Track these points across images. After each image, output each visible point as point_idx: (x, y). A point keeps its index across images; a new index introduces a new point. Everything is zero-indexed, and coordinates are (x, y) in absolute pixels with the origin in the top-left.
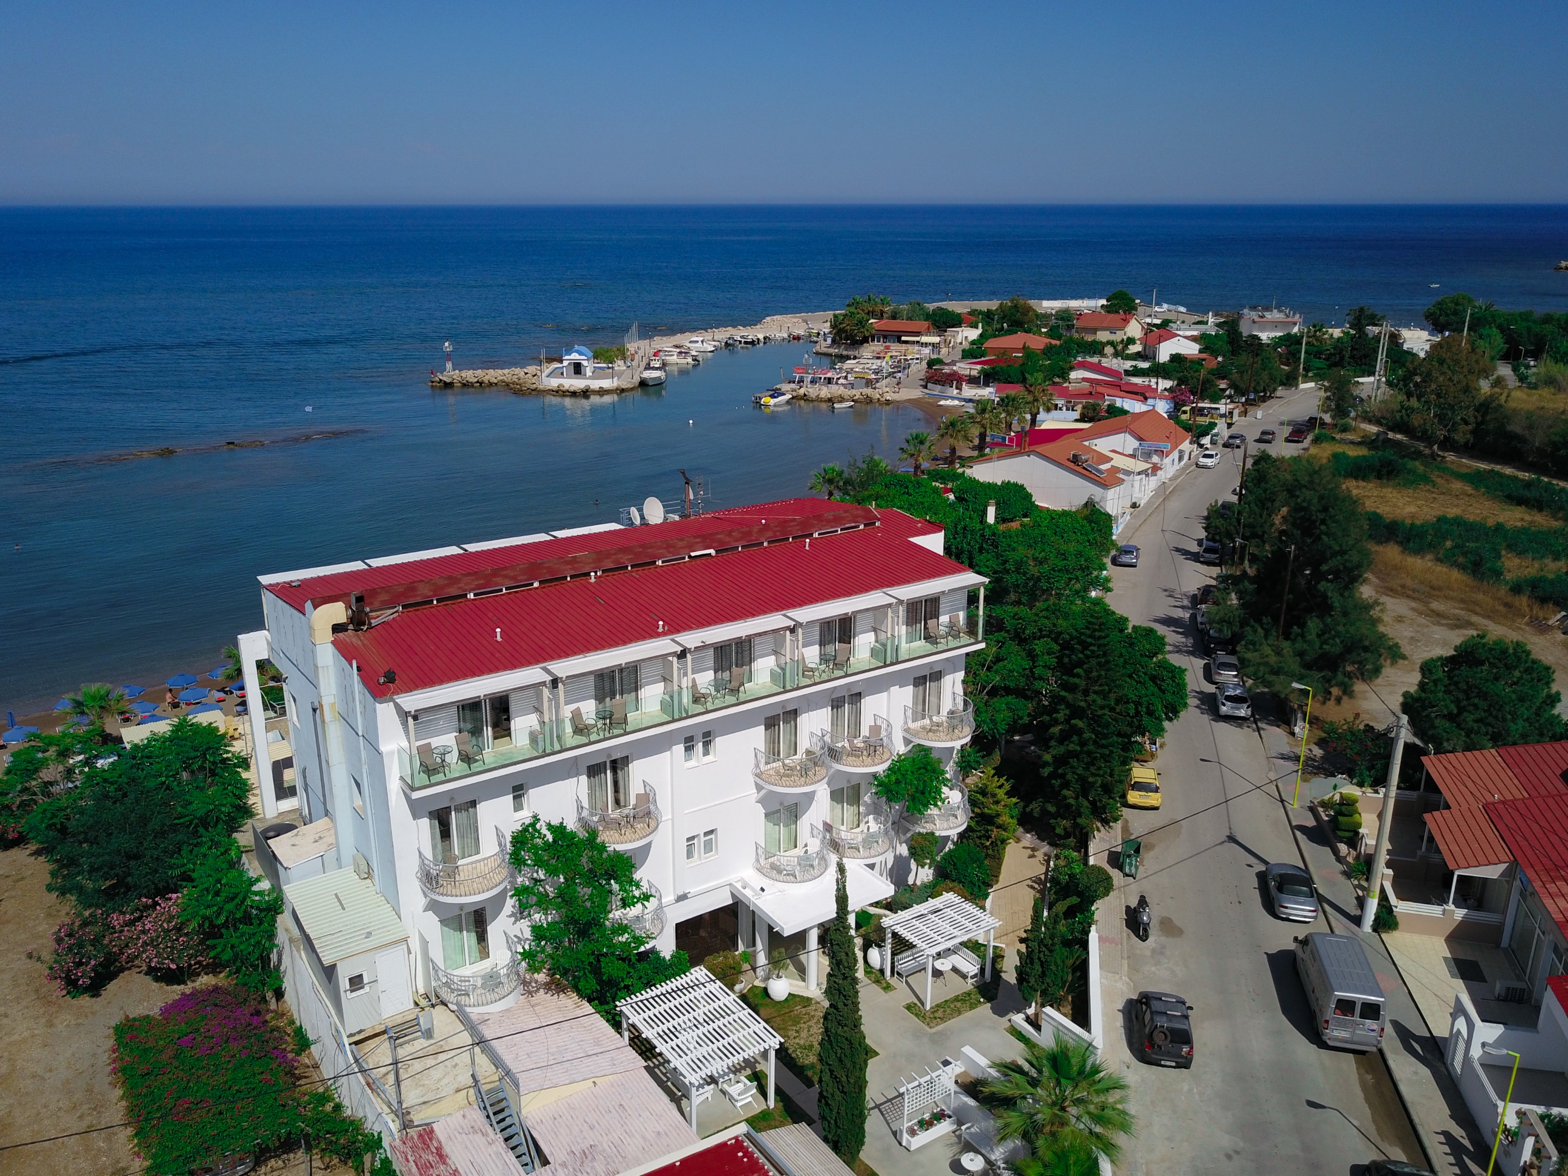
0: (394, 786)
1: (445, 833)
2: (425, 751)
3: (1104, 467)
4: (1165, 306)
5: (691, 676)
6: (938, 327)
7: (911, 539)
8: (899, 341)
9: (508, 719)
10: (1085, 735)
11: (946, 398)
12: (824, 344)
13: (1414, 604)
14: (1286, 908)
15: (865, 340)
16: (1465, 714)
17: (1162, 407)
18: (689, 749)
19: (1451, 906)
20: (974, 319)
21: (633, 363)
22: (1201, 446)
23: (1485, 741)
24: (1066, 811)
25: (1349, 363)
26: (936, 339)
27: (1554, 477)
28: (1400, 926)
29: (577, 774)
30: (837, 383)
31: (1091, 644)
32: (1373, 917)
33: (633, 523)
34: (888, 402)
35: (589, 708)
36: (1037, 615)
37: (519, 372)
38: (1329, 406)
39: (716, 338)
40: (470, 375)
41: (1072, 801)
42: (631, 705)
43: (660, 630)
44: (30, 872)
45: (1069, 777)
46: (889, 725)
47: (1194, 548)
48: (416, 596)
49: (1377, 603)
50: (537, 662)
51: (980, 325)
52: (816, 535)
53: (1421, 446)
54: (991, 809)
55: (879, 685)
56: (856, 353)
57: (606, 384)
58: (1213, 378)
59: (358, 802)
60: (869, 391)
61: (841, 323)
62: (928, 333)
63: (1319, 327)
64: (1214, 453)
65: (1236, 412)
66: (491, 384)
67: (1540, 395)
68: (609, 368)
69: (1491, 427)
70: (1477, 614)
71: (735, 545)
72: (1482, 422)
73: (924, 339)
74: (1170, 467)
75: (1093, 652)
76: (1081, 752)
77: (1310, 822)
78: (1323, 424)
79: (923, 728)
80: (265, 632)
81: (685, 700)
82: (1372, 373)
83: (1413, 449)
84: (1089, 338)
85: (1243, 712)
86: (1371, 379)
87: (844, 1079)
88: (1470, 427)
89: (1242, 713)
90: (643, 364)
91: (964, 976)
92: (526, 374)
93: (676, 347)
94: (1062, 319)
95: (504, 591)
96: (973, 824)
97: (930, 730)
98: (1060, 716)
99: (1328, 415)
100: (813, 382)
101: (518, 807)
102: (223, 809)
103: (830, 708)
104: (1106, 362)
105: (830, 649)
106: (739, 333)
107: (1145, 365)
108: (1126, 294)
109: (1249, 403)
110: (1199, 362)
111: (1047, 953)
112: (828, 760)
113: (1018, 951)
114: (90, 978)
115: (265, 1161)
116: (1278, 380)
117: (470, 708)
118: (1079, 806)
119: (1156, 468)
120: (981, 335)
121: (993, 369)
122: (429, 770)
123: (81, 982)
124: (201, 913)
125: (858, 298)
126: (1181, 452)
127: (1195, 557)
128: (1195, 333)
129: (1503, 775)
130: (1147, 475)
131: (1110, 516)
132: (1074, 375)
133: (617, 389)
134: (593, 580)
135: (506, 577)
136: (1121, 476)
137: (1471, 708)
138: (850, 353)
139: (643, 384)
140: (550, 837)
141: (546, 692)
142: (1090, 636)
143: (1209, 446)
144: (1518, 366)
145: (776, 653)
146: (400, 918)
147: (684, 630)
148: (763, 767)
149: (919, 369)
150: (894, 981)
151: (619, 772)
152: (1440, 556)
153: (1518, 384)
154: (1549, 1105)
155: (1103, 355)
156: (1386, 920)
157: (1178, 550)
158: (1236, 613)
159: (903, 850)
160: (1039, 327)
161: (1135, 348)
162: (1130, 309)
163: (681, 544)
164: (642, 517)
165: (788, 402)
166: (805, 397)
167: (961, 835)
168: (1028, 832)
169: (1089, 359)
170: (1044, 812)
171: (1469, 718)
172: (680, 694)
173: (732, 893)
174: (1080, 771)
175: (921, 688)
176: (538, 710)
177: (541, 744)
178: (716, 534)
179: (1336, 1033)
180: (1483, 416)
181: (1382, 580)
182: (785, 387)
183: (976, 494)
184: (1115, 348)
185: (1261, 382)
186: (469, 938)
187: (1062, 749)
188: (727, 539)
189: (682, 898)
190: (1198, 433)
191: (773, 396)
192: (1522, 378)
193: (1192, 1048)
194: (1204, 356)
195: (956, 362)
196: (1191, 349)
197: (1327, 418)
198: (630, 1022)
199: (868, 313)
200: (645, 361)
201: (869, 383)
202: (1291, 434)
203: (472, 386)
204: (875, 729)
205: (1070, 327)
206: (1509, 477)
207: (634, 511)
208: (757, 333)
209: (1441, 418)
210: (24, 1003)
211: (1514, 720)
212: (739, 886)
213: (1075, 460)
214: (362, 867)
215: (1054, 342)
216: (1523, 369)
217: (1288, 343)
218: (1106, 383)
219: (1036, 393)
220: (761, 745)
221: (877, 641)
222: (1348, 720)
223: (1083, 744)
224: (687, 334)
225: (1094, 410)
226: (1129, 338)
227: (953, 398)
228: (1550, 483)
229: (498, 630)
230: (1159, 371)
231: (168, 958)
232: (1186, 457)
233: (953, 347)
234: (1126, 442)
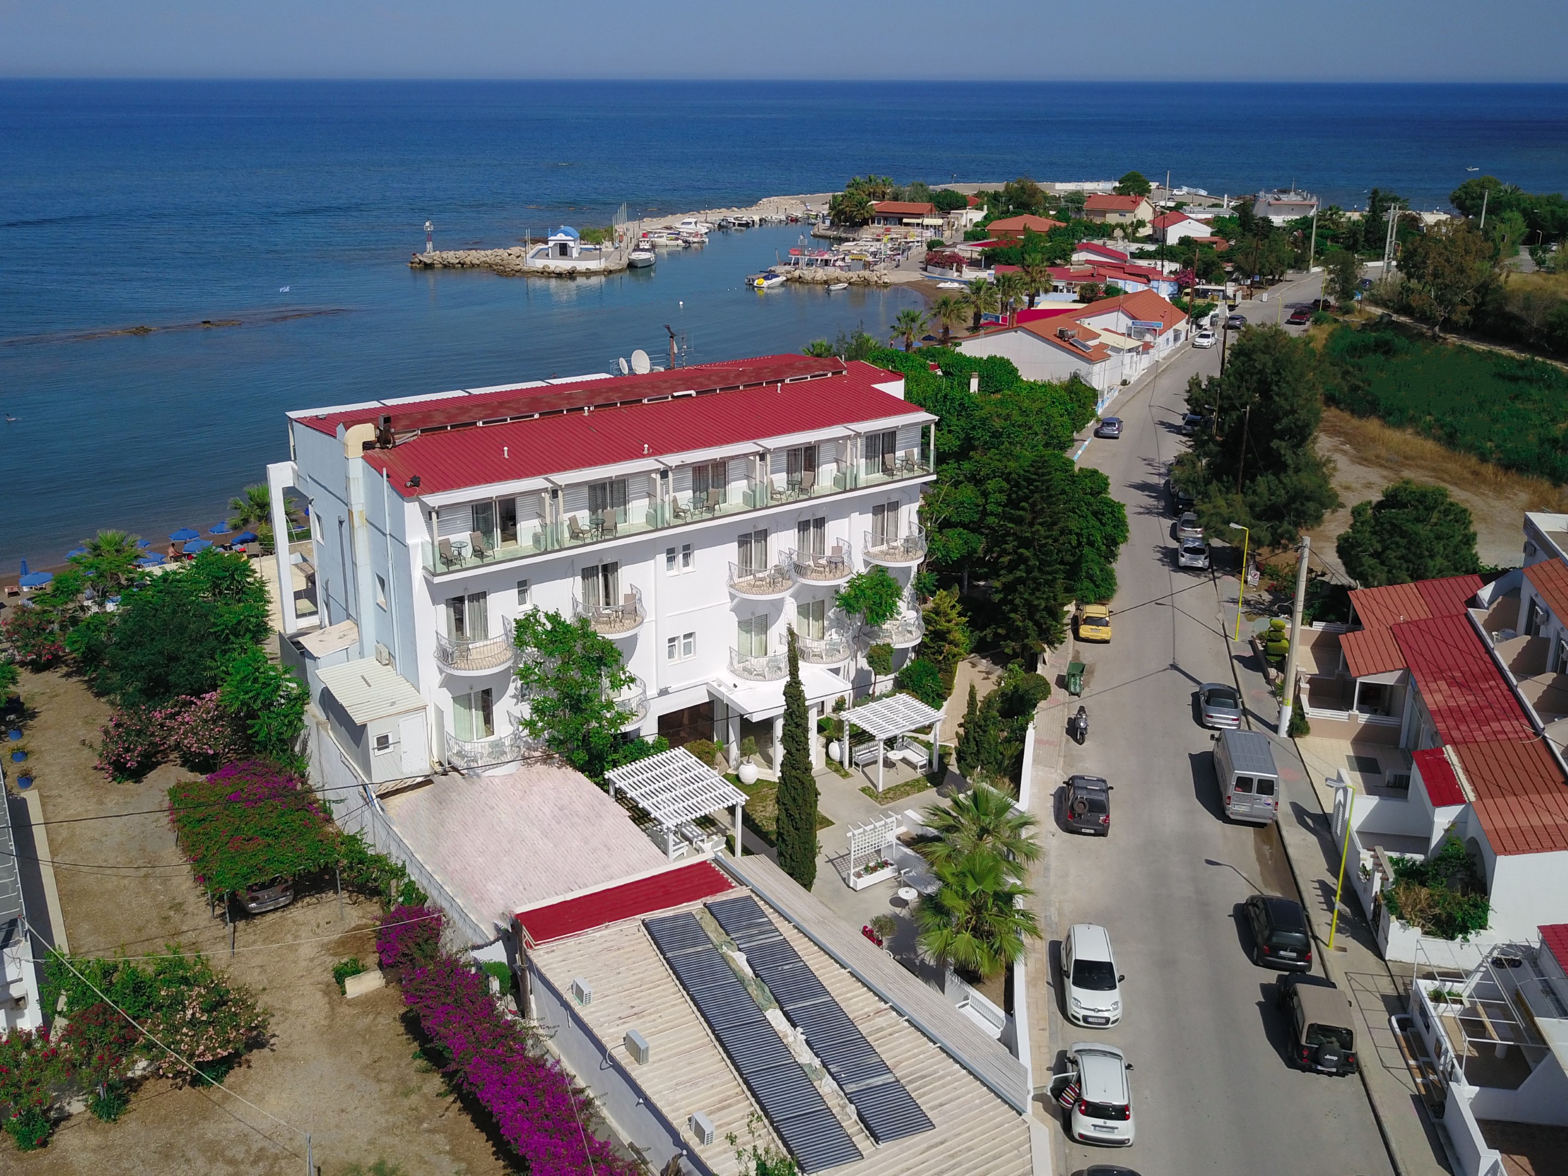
0: (418, 575)
1: (460, 622)
2: (445, 544)
3: (1091, 343)
4: (1185, 189)
5: (672, 494)
6: (942, 209)
7: (876, 386)
8: (901, 223)
9: (515, 525)
10: (1030, 563)
11: (945, 281)
12: (822, 226)
13: (1385, 473)
14: (1212, 717)
15: (865, 222)
16: (1389, 552)
17: (1165, 290)
18: (671, 560)
19: (1355, 712)
20: (979, 200)
21: (622, 245)
22: (1200, 327)
23: (1404, 575)
24: (1017, 634)
25: (1363, 247)
26: (939, 222)
27: (1550, 358)
28: (1311, 731)
29: (573, 575)
30: (834, 265)
31: (1035, 480)
32: (1288, 724)
33: (621, 373)
34: (886, 285)
35: (584, 517)
36: (991, 459)
37: (503, 253)
38: (1333, 289)
39: (708, 219)
40: (451, 256)
41: (1020, 624)
42: (620, 518)
43: (646, 452)
44: (63, 691)
45: (1017, 601)
46: (850, 546)
47: (1179, 422)
48: (431, 422)
49: (1329, 461)
50: (540, 474)
51: (985, 207)
52: (787, 381)
53: (1424, 328)
54: (943, 625)
55: (842, 510)
56: (856, 236)
57: (593, 265)
58: (1219, 260)
59: (381, 599)
60: (866, 273)
61: (840, 205)
62: (931, 214)
63: (1334, 210)
64: (1210, 333)
65: (1239, 294)
66: (473, 265)
67: (1557, 280)
68: (596, 249)
69: (1490, 308)
70: (1444, 481)
71: (714, 387)
72: (1483, 304)
73: (927, 221)
74: (1164, 346)
75: (1037, 487)
76: (1027, 578)
77: (1249, 653)
78: (1327, 306)
79: (882, 552)
80: (292, 463)
81: (667, 516)
82: (1380, 257)
83: (1415, 331)
84: (1098, 221)
85: (1201, 562)
86: (1380, 264)
87: (797, 816)
88: (1468, 308)
89: (1200, 564)
90: (632, 246)
91: (914, 766)
92: (510, 255)
93: (667, 228)
94: (1072, 201)
95: (509, 421)
96: (927, 640)
97: (887, 554)
98: (1009, 547)
99: (1333, 297)
100: (810, 264)
101: (522, 601)
102: (252, 619)
103: (796, 530)
104: (1110, 244)
105: (797, 476)
106: (733, 215)
107: (1151, 248)
108: (1139, 176)
109: (1254, 286)
110: (1209, 245)
111: (981, 733)
112: (793, 574)
113: (957, 733)
114: (138, 762)
115: (301, 898)
116: (1286, 263)
117: (480, 509)
118: (1026, 628)
119: (1147, 347)
120: (985, 217)
121: (993, 250)
122: (448, 562)
123: (129, 765)
124: (241, 697)
125: (858, 178)
126: (1176, 331)
127: (1177, 430)
128: (1209, 216)
129: (1416, 603)
130: (1138, 353)
131: (1094, 390)
132: (1075, 257)
133: (604, 271)
134: (586, 414)
135: (510, 408)
136: (1109, 352)
137: (1393, 546)
138: (849, 235)
139: (632, 265)
140: (549, 626)
141: (547, 497)
142: (1035, 474)
143: (1208, 326)
144: (1536, 250)
145: (748, 477)
146: (419, 692)
147: (667, 452)
148: (736, 580)
149: (920, 251)
150: (852, 771)
151: (609, 576)
152: (1419, 429)
153: (1537, 268)
154: (1403, 851)
155: (1111, 237)
156: (1299, 727)
157: (1162, 423)
158: (1200, 474)
159: (863, 663)
160: (1046, 209)
161: (1146, 231)
162: (1143, 191)
163: (665, 385)
164: (630, 368)
165: (782, 284)
166: (800, 280)
167: (918, 649)
168: (984, 658)
169: (1096, 242)
170: (996, 635)
171: (1391, 554)
172: (662, 507)
173: (708, 692)
174: (1026, 596)
175: (880, 517)
176: (541, 516)
177: (543, 543)
178: (698, 377)
179: (1236, 808)
180: (1483, 297)
181: (1359, 451)
182: (780, 269)
183: (962, 368)
184: (1124, 231)
185: (1267, 265)
186: (477, 716)
187: (1011, 577)
188: (706, 382)
189: (664, 692)
190: (1196, 315)
191: (766, 278)
192: (1540, 263)
193: (1108, 816)
194: (1215, 239)
195: (957, 244)
196: (1202, 232)
197: (1332, 300)
198: (617, 786)
199: (869, 195)
200: (634, 242)
201: (867, 265)
202: (1293, 316)
203: (454, 268)
204: (837, 549)
205: (1079, 210)
206: (1506, 357)
207: (622, 361)
208: (752, 215)
209: (1440, 300)
210: (75, 787)
211: (1432, 557)
212: (715, 684)
213: (1062, 335)
214: (383, 654)
215: (1058, 224)
216: (1540, 252)
217: (1304, 227)
218: (1109, 264)
219: (1034, 274)
220: (735, 559)
221: (838, 471)
222: (1290, 563)
223: (1029, 571)
224: (678, 215)
225: (1093, 291)
226: (1138, 221)
227: (953, 281)
228: (1544, 363)
229: (506, 448)
230: (1165, 253)
231: (207, 744)
232: (1183, 337)
233: (957, 230)
234: (1119, 321)
